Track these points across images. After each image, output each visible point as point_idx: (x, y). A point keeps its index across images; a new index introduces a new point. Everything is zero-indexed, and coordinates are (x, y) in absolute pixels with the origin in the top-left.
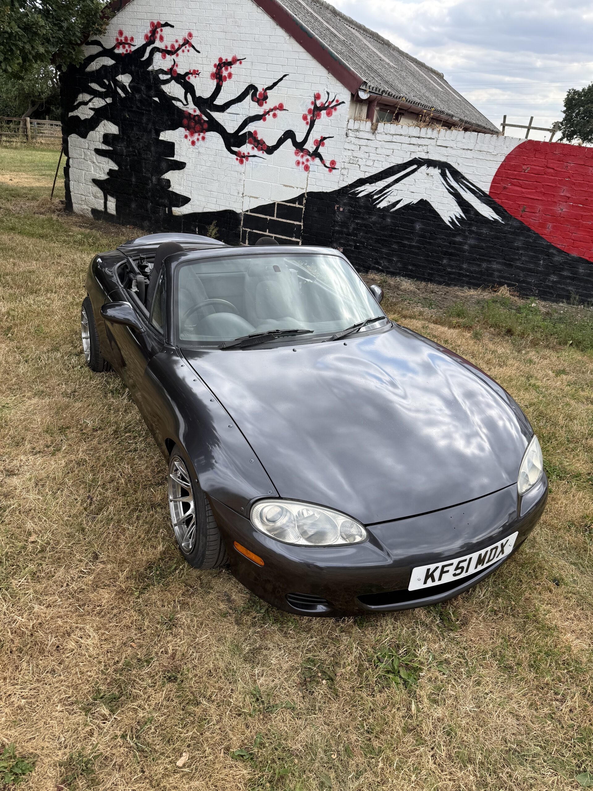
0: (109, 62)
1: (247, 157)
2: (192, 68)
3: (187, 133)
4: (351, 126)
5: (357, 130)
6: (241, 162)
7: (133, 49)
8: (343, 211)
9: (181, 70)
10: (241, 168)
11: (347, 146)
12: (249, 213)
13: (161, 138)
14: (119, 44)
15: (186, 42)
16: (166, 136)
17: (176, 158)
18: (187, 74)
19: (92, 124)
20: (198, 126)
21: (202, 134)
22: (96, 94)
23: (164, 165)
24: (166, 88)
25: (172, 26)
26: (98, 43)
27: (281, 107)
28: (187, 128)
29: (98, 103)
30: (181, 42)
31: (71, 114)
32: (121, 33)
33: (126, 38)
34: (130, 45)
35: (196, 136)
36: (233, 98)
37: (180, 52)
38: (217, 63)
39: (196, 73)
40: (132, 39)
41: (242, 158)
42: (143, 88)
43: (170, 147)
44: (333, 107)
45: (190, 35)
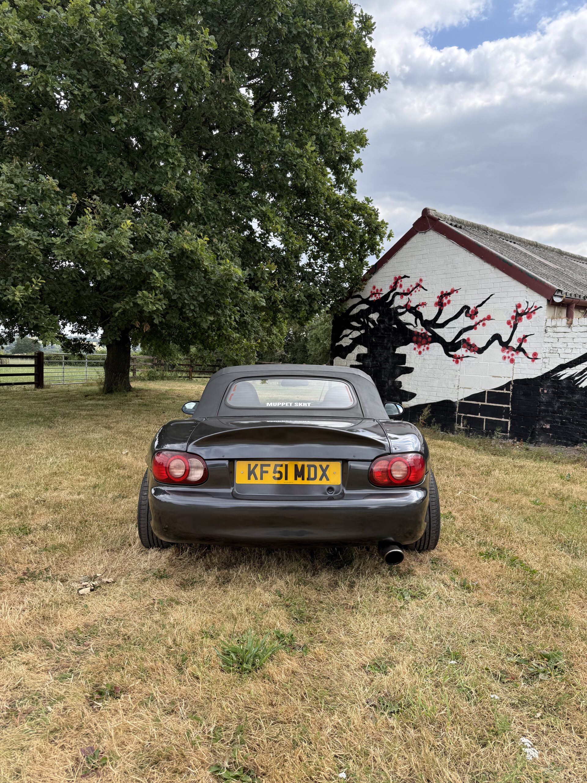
0: (365, 307)
1: (461, 358)
2: (421, 302)
3: (416, 346)
4: (549, 324)
5: (555, 327)
6: (457, 362)
7: (381, 296)
8: (547, 393)
9: (413, 305)
10: (457, 367)
11: (546, 340)
12: (463, 401)
13: (396, 352)
14: (373, 294)
15: (418, 285)
16: (400, 350)
17: (407, 365)
18: (417, 306)
19: (350, 349)
20: (424, 341)
21: (427, 346)
22: (354, 328)
23: (398, 371)
24: (402, 318)
25: (409, 277)
26: (359, 296)
27: (489, 318)
28: (416, 342)
29: (356, 334)
30: (414, 286)
31: (337, 344)
32: (374, 287)
33: (377, 290)
34: (379, 294)
35: (422, 347)
36: (451, 317)
37: (413, 293)
38: (440, 295)
39: (424, 304)
40: (381, 290)
41: (457, 359)
42: (386, 320)
43: (403, 358)
44: (532, 312)
45: (421, 280)
